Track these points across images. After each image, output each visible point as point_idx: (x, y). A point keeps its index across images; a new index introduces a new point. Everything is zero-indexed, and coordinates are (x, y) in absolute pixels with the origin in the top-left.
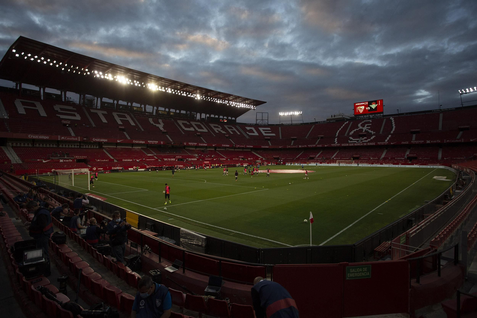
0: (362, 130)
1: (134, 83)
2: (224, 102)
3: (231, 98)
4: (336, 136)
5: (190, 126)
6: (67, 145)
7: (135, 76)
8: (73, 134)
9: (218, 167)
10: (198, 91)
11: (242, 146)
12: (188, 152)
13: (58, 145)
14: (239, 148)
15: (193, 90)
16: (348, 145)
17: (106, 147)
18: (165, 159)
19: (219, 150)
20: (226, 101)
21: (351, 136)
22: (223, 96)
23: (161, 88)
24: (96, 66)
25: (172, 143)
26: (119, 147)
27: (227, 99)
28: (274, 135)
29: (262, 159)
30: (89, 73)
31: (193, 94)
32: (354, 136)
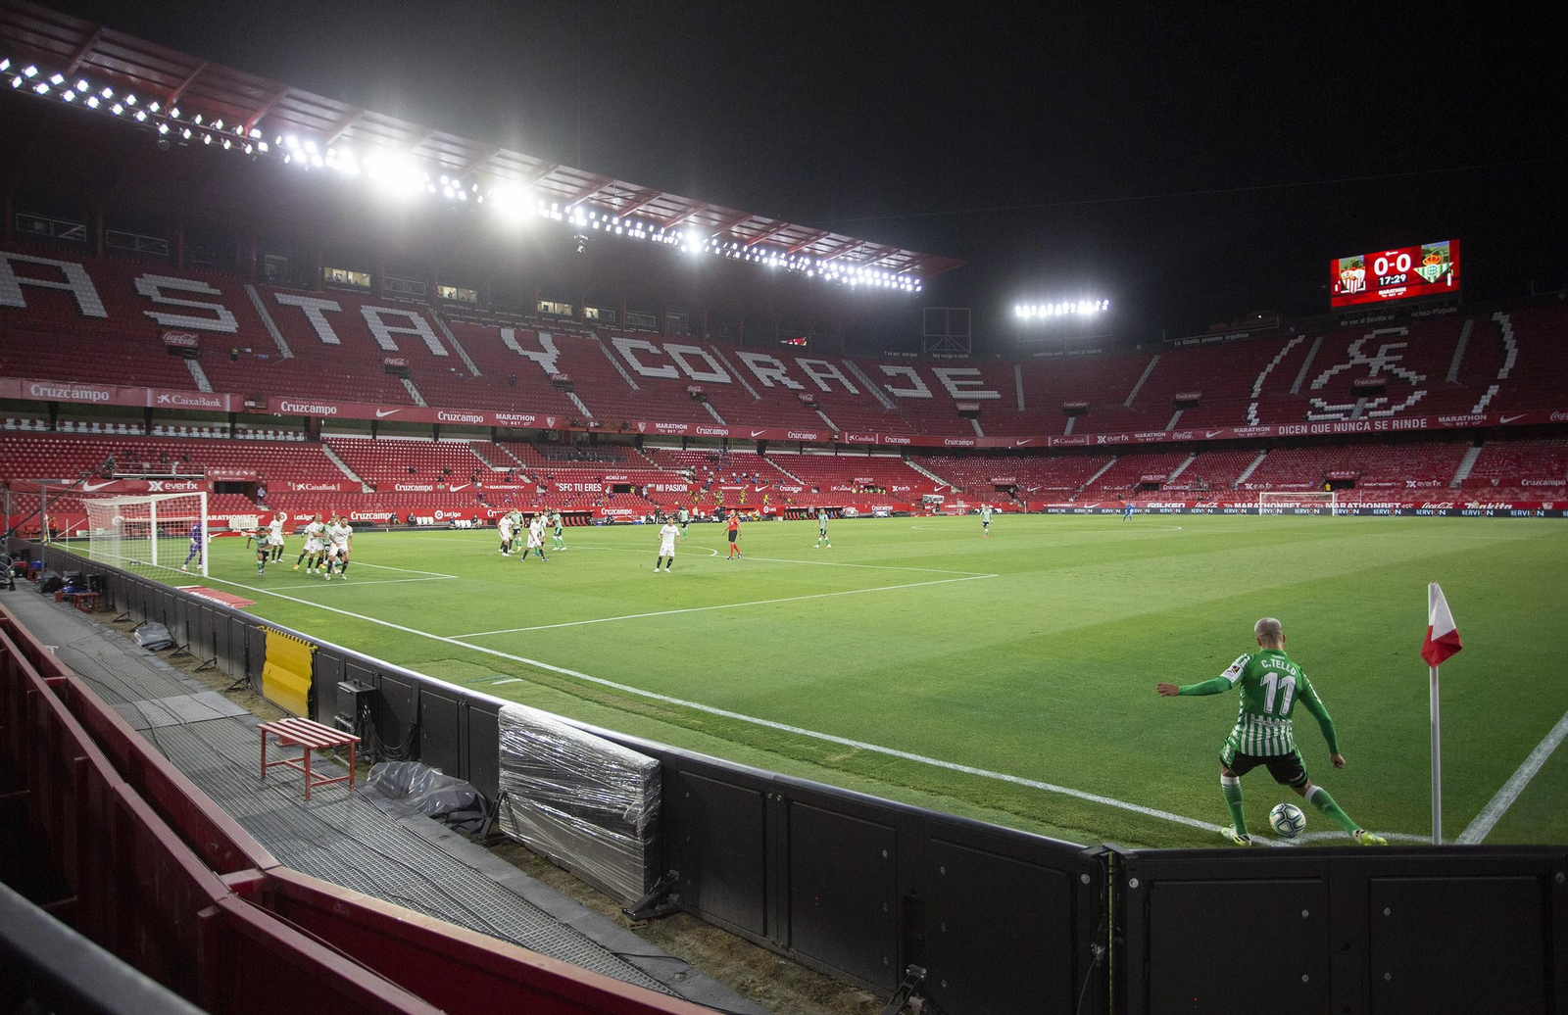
0: (1367, 368)
1: (440, 187)
2: (796, 261)
3: (825, 248)
4: (1254, 395)
5: (665, 359)
6: (183, 429)
7: (445, 157)
8: (203, 383)
9: (770, 516)
10: (692, 218)
11: (867, 439)
12: (652, 462)
13: (150, 428)
14: (853, 447)
15: (670, 213)
16: (1304, 430)
17: (335, 436)
18: (563, 487)
19: (778, 452)
20: (802, 259)
21: (1317, 394)
22: (791, 240)
23: (548, 207)
24: (292, 115)
25: (592, 425)
26: (386, 438)
27: (807, 250)
28: (995, 395)
29: (945, 491)
30: (263, 147)
31: (674, 232)
32: (1331, 394)
